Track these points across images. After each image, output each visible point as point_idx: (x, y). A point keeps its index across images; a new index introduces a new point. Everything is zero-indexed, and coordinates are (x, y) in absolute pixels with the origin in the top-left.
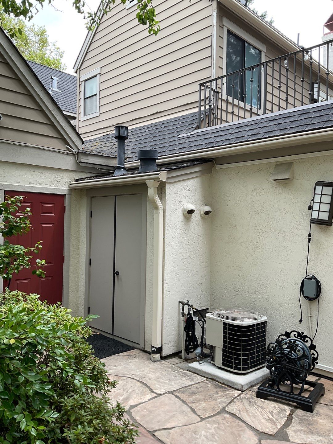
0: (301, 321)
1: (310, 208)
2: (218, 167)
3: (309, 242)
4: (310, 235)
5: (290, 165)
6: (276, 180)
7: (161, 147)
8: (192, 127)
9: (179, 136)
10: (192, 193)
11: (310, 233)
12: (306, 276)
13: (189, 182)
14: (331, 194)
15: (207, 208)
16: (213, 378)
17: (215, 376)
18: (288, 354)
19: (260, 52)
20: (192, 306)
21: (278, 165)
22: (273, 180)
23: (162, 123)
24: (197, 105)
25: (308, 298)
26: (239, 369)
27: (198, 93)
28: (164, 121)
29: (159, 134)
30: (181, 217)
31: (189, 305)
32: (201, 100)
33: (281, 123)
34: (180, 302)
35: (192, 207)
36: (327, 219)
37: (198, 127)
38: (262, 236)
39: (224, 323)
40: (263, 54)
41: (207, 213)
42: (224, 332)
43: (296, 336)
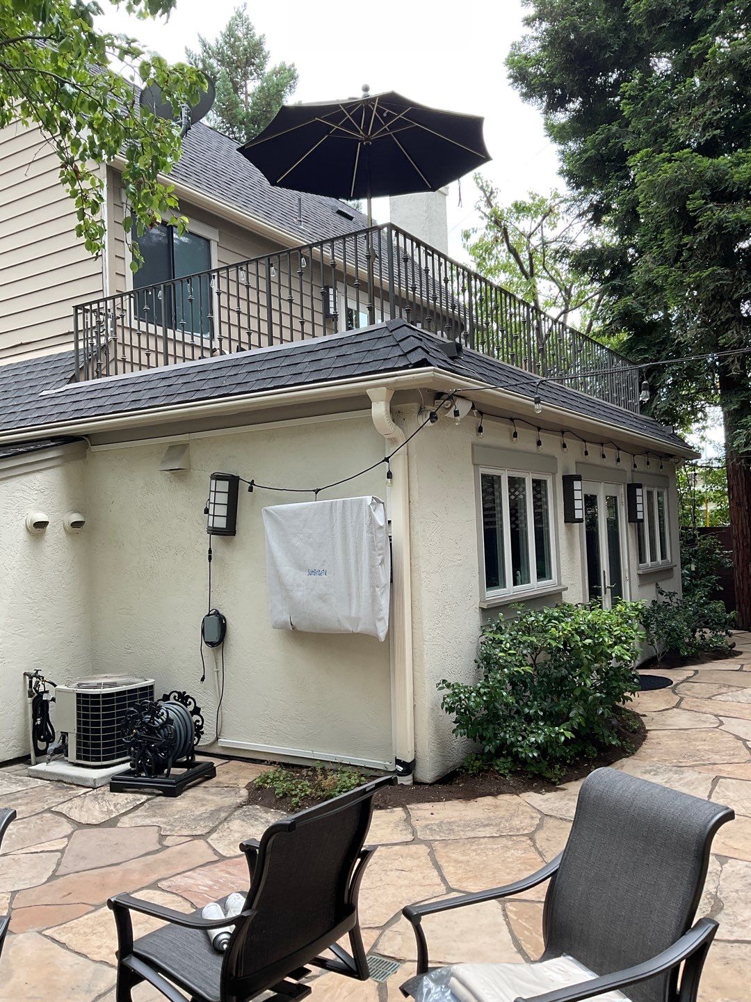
0: (203, 679)
1: (207, 511)
2: (94, 449)
3: (210, 561)
4: (210, 551)
5: (184, 447)
6: (171, 470)
7: (10, 413)
8: (65, 379)
9: (41, 394)
10: (45, 493)
11: (210, 549)
12: (210, 612)
13: (39, 476)
14: (227, 491)
15: (76, 517)
16: (60, 778)
17: (63, 775)
18: (149, 722)
19: (208, 241)
20: (43, 678)
21: (172, 447)
22: (167, 470)
23: (26, 364)
24: (72, 338)
25: (211, 644)
26: (98, 759)
27: (72, 319)
28: (29, 360)
29: (15, 387)
30: (23, 535)
31: (38, 677)
32: (77, 331)
33: (171, 385)
34: (25, 674)
35: (41, 517)
36: (225, 527)
37: (74, 379)
38: (157, 556)
39: (77, 694)
40: (214, 246)
41: (76, 525)
42: (78, 708)
43: (177, 698)
